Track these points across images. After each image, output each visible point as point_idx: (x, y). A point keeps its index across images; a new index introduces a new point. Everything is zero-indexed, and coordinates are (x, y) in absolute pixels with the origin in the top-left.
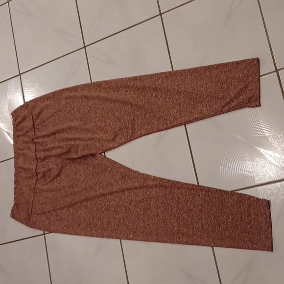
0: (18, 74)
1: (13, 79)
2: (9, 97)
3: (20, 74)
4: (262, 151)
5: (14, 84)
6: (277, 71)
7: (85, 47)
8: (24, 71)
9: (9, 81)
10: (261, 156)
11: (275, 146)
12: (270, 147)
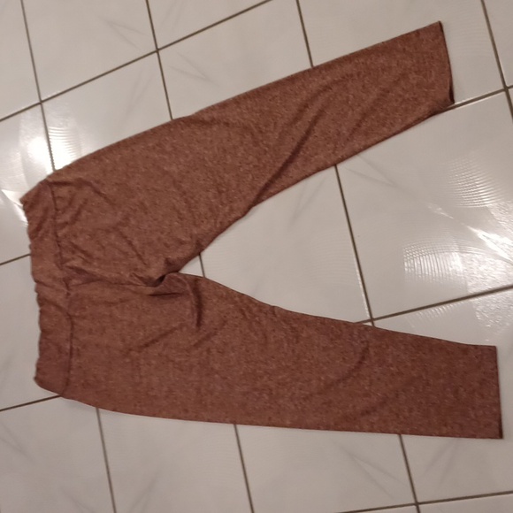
0: (38, 101)
1: (28, 112)
2: (22, 144)
3: (41, 102)
4: (480, 234)
5: (31, 120)
6: (506, 89)
7: (157, 51)
8: (49, 96)
9: (22, 114)
10: (479, 243)
11: (503, 224)
12: (493, 227)
